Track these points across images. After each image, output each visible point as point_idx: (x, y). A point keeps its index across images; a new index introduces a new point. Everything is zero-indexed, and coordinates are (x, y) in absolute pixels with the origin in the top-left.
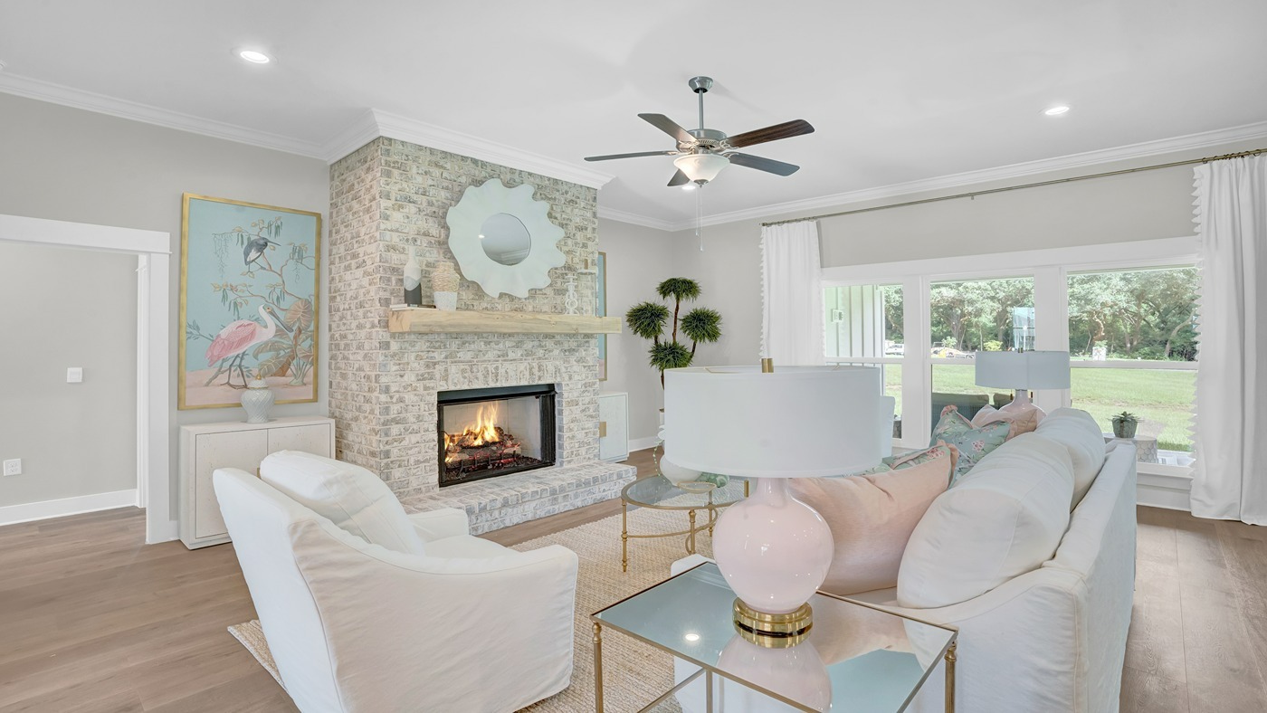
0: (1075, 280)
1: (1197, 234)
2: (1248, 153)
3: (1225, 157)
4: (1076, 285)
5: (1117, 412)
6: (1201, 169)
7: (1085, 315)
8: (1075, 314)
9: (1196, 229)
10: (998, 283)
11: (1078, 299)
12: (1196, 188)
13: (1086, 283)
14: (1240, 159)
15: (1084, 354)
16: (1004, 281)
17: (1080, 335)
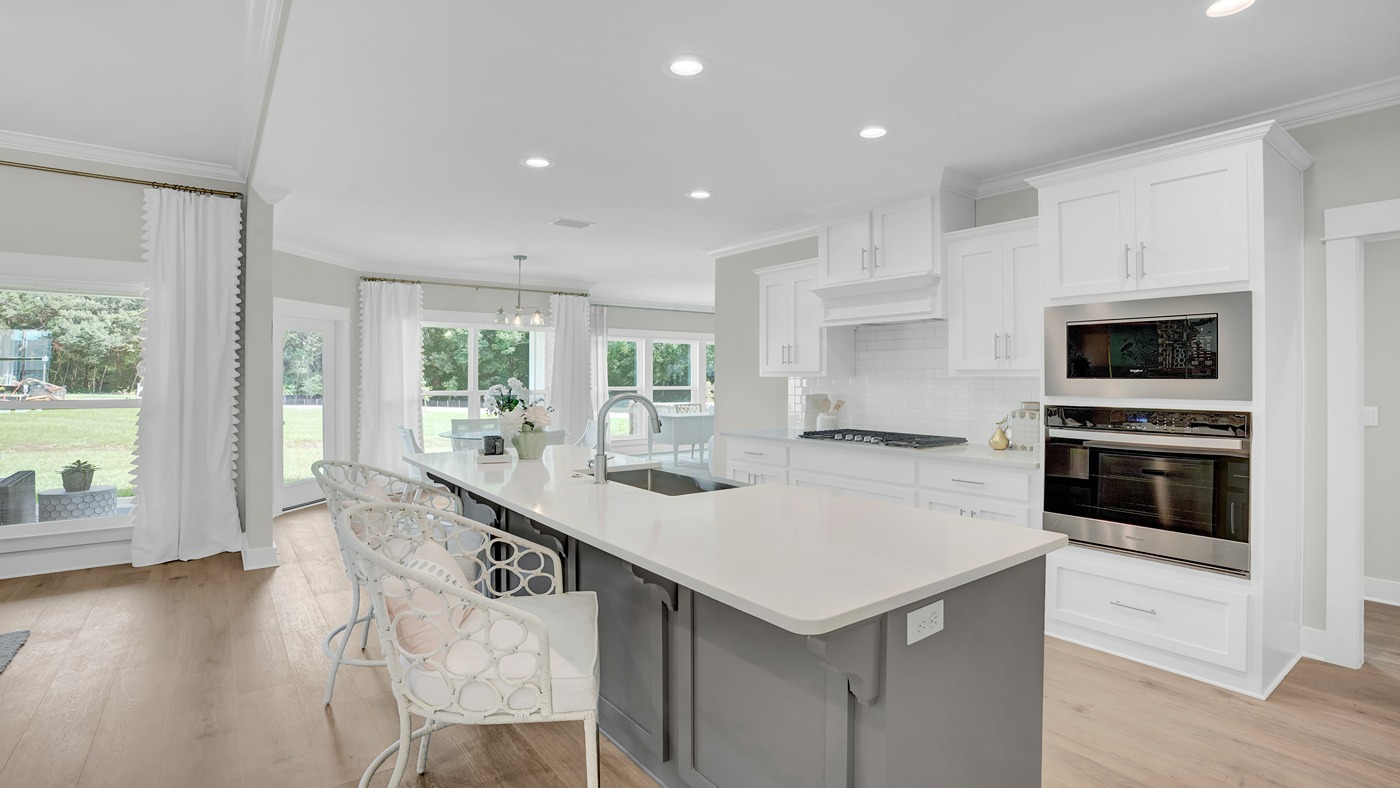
0: (120, 305)
1: (145, 261)
2: (195, 190)
3: (175, 187)
4: (121, 310)
5: (69, 460)
6: (149, 191)
7: (131, 346)
8: (119, 345)
9: (144, 257)
10: (6, 297)
11: (123, 327)
12: (146, 212)
13: (134, 309)
14: (187, 193)
15: (129, 391)
16: (15, 294)
17: (125, 368)
